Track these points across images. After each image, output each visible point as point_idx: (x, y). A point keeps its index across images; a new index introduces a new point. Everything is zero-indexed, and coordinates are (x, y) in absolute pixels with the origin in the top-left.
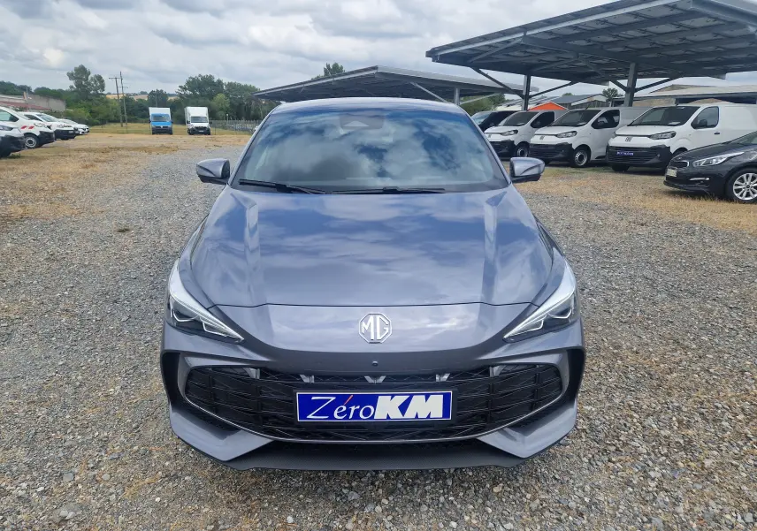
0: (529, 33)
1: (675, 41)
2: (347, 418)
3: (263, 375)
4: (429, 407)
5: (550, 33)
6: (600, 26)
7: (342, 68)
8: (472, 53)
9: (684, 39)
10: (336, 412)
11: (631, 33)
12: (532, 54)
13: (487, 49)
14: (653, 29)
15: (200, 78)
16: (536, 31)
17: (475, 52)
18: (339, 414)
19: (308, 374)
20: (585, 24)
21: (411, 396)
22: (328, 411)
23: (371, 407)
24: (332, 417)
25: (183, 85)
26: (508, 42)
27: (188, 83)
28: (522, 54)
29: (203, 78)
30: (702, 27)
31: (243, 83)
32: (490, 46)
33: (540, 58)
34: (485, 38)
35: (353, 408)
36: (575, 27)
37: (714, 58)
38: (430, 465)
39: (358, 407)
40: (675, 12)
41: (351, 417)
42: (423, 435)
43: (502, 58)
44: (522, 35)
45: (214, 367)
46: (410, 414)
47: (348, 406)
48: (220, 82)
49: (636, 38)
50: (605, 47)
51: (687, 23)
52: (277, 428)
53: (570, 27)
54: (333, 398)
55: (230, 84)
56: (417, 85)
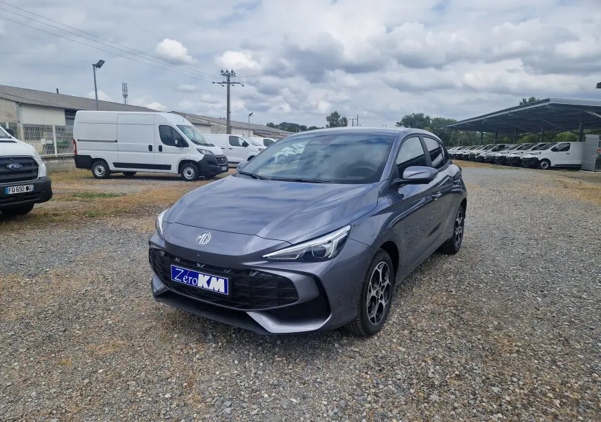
2: (187, 282)
3: (165, 255)
4: (218, 285)
10: (184, 278)
15: (413, 116)
18: (185, 280)
19: (179, 258)
21: (211, 277)
22: (181, 277)
23: (197, 279)
24: (182, 281)
25: (399, 121)
27: (403, 120)
29: (415, 116)
31: (447, 118)
35: (190, 278)
38: (221, 320)
39: (192, 278)
41: (189, 282)
42: (221, 302)
46: (211, 287)
47: (188, 276)
48: (428, 118)
54: (183, 271)
55: (437, 120)
56: (594, 114)
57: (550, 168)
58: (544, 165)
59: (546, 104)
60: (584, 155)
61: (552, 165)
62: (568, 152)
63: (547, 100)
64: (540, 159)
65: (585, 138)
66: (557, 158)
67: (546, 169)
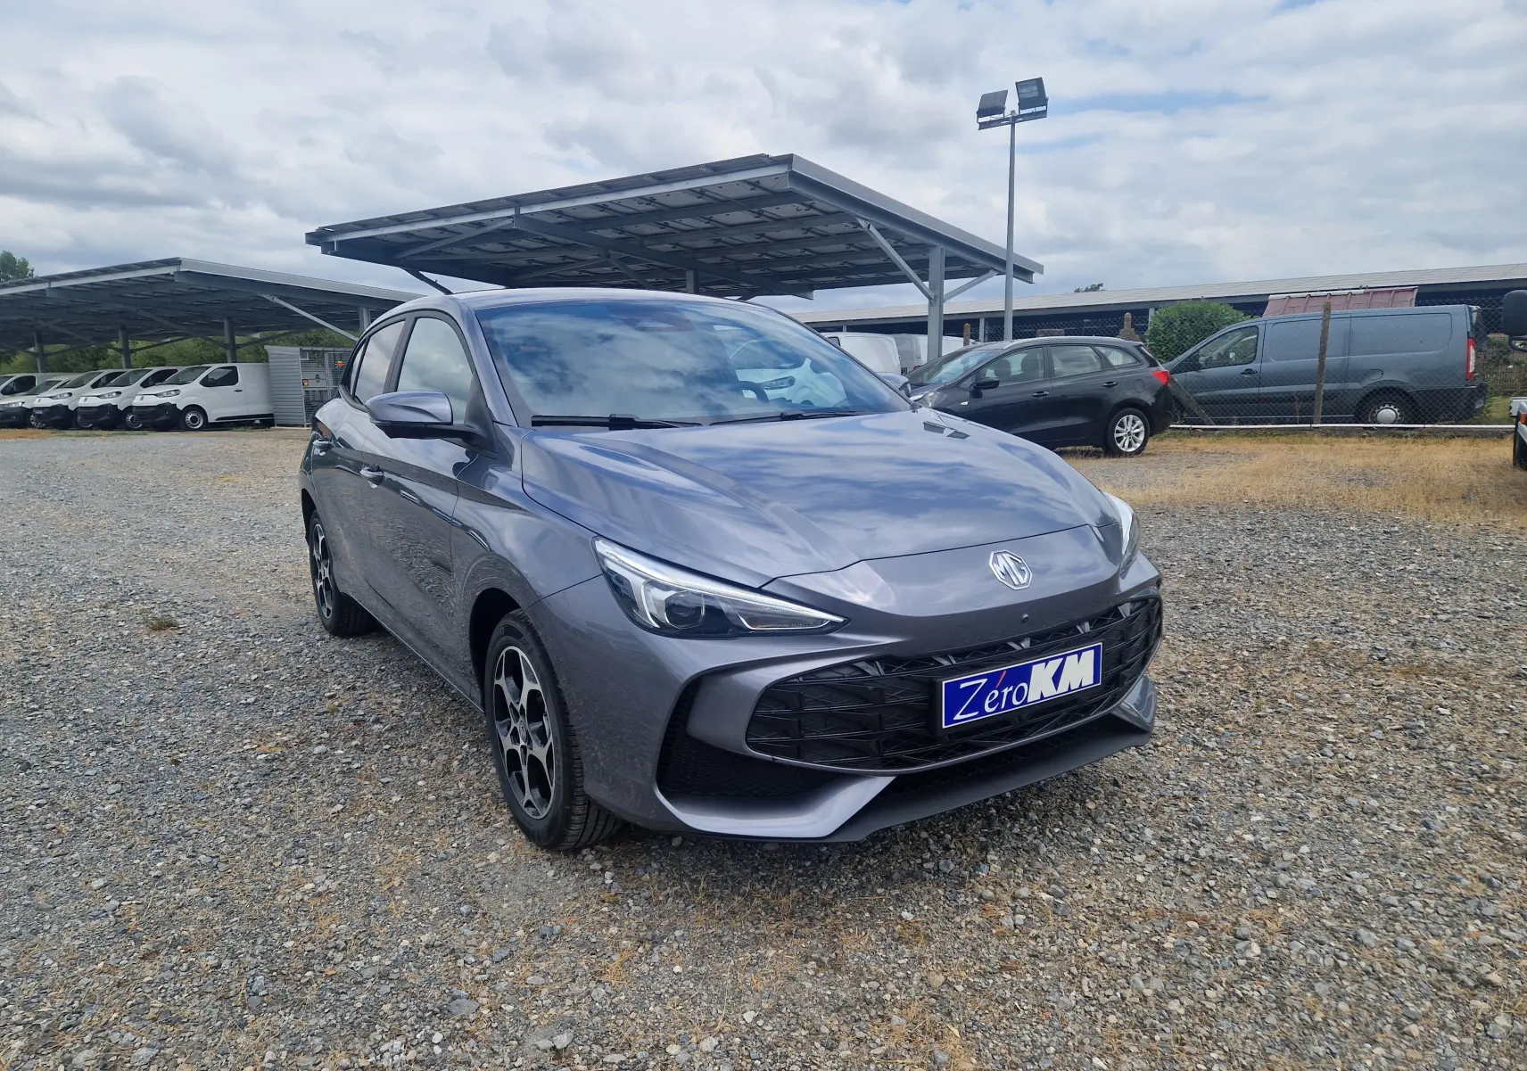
0: (523, 211)
1: (748, 238)
2: (998, 709)
5: (560, 213)
6: (643, 207)
7: (25, 264)
8: (405, 240)
9: (762, 235)
10: (987, 702)
11: (690, 222)
12: (520, 249)
13: (438, 235)
14: (722, 218)
16: (538, 209)
17: (413, 240)
18: (991, 705)
20: (619, 203)
21: (1064, 658)
22: (977, 705)
23: (1024, 685)
24: (983, 712)
26: (479, 224)
28: (501, 248)
30: (792, 218)
32: (443, 229)
33: (531, 256)
34: (435, 214)
36: (603, 207)
37: (798, 267)
39: (1011, 688)
40: (757, 192)
41: (1003, 706)
43: (463, 253)
44: (511, 212)
45: (805, 674)
47: (1000, 690)
49: (696, 230)
50: (646, 242)
51: (771, 210)
52: (903, 754)
53: (596, 205)
54: (984, 681)
56: (276, 300)
57: (209, 427)
58: (194, 420)
59: (171, 270)
60: (272, 394)
61: (211, 419)
62: (237, 386)
63: (175, 262)
64: (180, 407)
65: (266, 354)
66: (219, 403)
67: (200, 429)
